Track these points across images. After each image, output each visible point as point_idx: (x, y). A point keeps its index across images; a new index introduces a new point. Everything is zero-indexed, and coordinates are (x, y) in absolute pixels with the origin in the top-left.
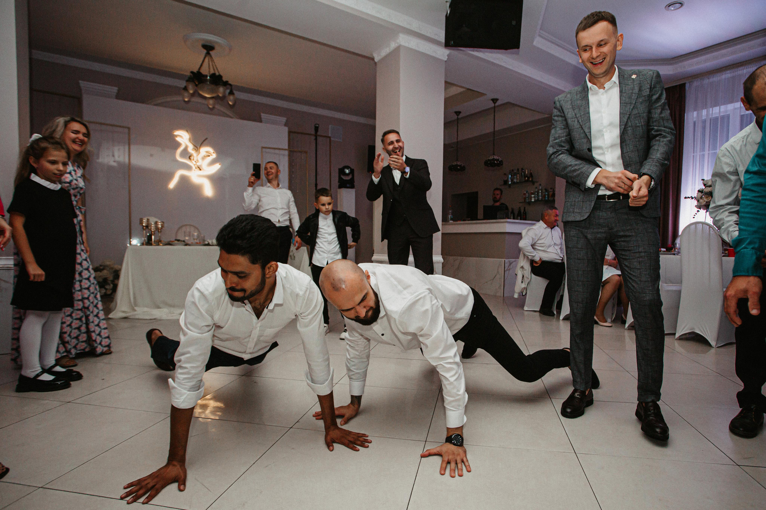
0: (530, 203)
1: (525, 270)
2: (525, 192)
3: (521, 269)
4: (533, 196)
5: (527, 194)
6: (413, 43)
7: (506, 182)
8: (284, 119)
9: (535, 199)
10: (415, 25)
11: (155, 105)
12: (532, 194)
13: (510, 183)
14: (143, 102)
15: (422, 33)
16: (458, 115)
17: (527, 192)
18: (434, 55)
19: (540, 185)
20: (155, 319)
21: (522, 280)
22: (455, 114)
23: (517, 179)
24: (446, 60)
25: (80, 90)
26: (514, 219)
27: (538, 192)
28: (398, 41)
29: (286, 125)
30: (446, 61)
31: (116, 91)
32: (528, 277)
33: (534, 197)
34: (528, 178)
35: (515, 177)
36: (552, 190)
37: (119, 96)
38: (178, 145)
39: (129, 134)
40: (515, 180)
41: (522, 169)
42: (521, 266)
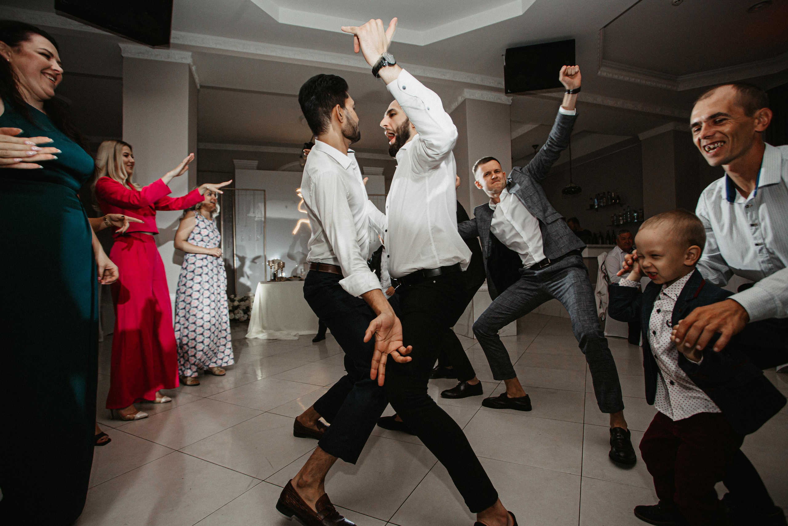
0: (618, 226)
1: (604, 295)
2: (613, 215)
3: (598, 295)
4: (621, 218)
5: (615, 217)
6: (478, 95)
7: (592, 206)
8: (381, 170)
9: (623, 222)
10: (478, 80)
11: (284, 170)
12: (620, 216)
13: (596, 207)
14: (274, 170)
15: (485, 84)
16: (535, 149)
17: (615, 215)
18: (499, 101)
19: (628, 207)
20: (276, 339)
21: (600, 305)
22: (533, 148)
23: (604, 203)
24: (510, 103)
25: (234, 166)
26: (603, 243)
27: (626, 214)
28: (464, 95)
29: (383, 174)
30: (510, 105)
31: (257, 164)
32: (606, 302)
33: (623, 219)
34: (615, 201)
35: (602, 200)
36: (641, 211)
37: (259, 168)
38: (299, 199)
39: (265, 195)
40: (602, 204)
41: (608, 192)
42: (598, 291)
